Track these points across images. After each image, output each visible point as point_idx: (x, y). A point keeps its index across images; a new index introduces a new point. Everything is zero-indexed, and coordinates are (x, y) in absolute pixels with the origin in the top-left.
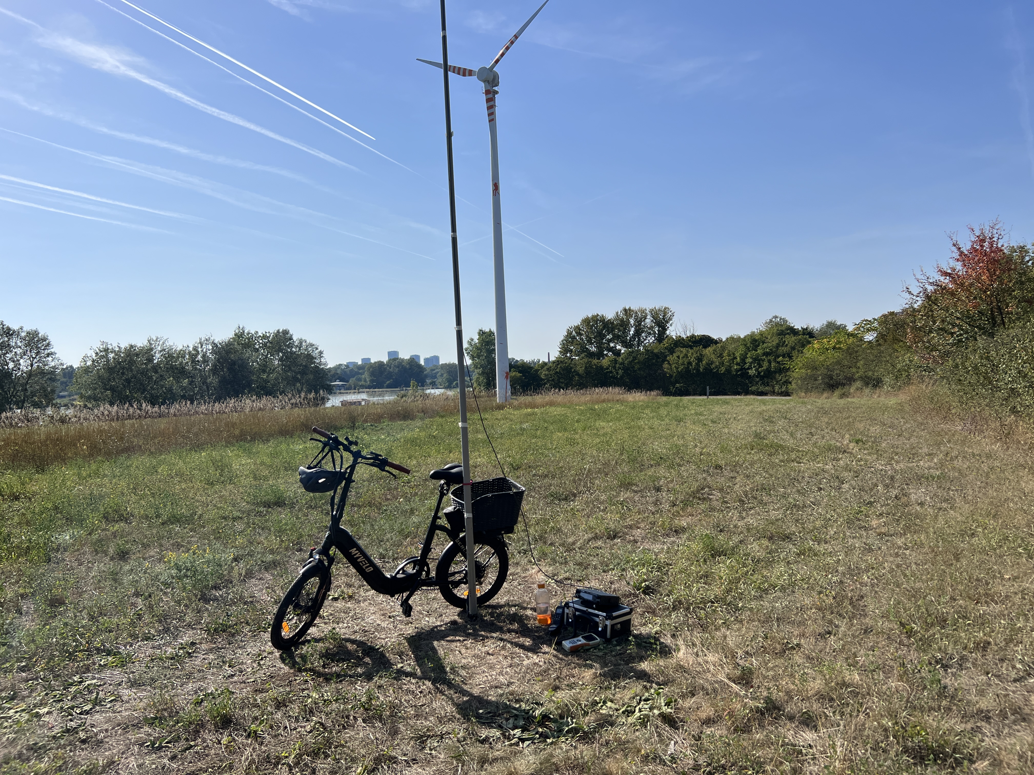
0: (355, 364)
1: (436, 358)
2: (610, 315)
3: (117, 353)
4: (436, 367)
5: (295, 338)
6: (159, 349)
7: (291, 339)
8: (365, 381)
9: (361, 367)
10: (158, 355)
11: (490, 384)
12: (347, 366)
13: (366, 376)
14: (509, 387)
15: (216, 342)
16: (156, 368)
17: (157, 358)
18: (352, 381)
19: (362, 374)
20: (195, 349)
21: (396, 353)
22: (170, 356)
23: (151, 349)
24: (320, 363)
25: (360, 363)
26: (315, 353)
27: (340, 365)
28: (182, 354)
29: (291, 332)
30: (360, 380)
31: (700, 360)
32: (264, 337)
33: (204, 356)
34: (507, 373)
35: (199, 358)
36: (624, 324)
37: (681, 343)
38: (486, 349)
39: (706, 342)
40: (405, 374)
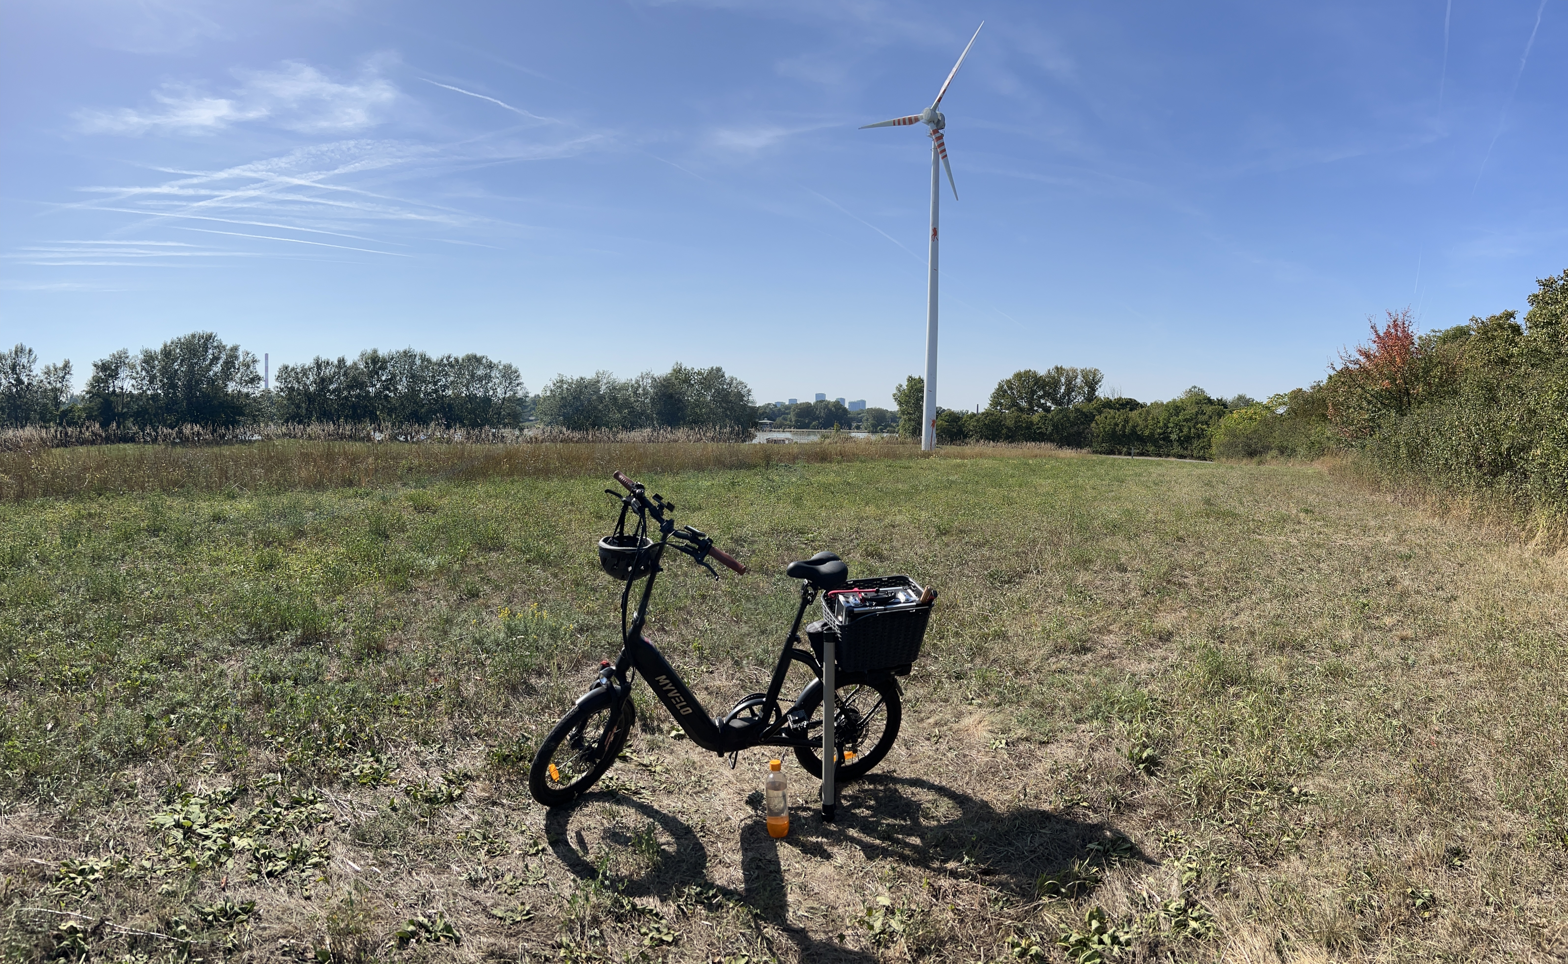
0: (782, 404)
1: (864, 402)
2: (1041, 372)
3: (570, 384)
4: (862, 411)
5: (726, 376)
6: (605, 381)
7: (723, 376)
8: (791, 421)
9: (787, 408)
10: (603, 387)
11: (916, 431)
12: (775, 406)
13: (792, 416)
14: (934, 435)
15: (655, 376)
16: (601, 398)
17: (603, 389)
18: (779, 420)
19: (788, 414)
20: (637, 382)
21: (824, 395)
22: (614, 388)
23: (598, 382)
24: (748, 401)
25: (787, 403)
26: (744, 391)
27: (769, 404)
28: (624, 387)
29: (723, 370)
30: (785, 419)
31: (1126, 421)
32: (699, 373)
33: (644, 390)
34: (934, 421)
35: (640, 391)
37: (1108, 405)
38: (915, 396)
39: (1132, 405)
40: (831, 416)
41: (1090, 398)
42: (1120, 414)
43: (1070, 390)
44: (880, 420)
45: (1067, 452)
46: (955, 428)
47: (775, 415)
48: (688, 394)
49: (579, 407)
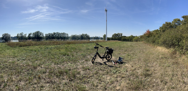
2: (117, 34)
5: (87, 35)
11: (105, 39)
24: (89, 37)
33: (80, 36)
36: (118, 35)
37: (123, 37)
38: (105, 36)
39: (125, 37)
40: (97, 38)
41: (121, 36)
42: (124, 38)
43: (119, 35)
44: (102, 38)
45: (119, 41)
46: (109, 39)
47: (92, 38)
48: (84, 36)
49: (74, 38)
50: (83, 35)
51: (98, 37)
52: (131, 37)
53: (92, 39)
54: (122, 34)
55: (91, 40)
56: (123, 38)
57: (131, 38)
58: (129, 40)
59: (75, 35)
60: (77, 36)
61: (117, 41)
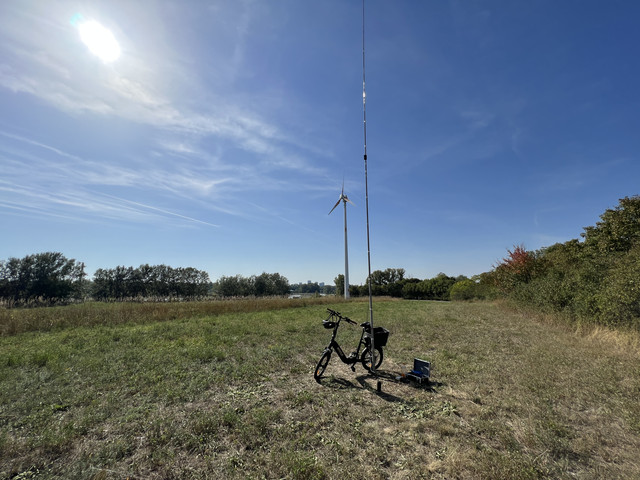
1: (324, 283)
4: (324, 286)
7: (279, 276)
10: (239, 280)
13: (300, 289)
14: (349, 294)
15: (256, 276)
16: (238, 284)
20: (250, 278)
23: (237, 278)
26: (286, 281)
28: (246, 280)
31: (415, 287)
32: (271, 275)
34: (348, 289)
35: (251, 281)
36: (388, 274)
37: (408, 281)
38: (341, 280)
39: (417, 281)
40: (313, 289)
41: (401, 279)
42: (413, 285)
43: (393, 276)
44: (329, 290)
45: (395, 299)
46: (355, 292)
47: (296, 289)
48: (267, 282)
49: (230, 287)
50: (265, 276)
51: (316, 284)
52: (441, 282)
53: (297, 293)
54: (401, 273)
55: (291, 297)
56: (407, 287)
57: (441, 285)
58: (431, 292)
59: (234, 276)
60: (242, 280)
61: (388, 298)
